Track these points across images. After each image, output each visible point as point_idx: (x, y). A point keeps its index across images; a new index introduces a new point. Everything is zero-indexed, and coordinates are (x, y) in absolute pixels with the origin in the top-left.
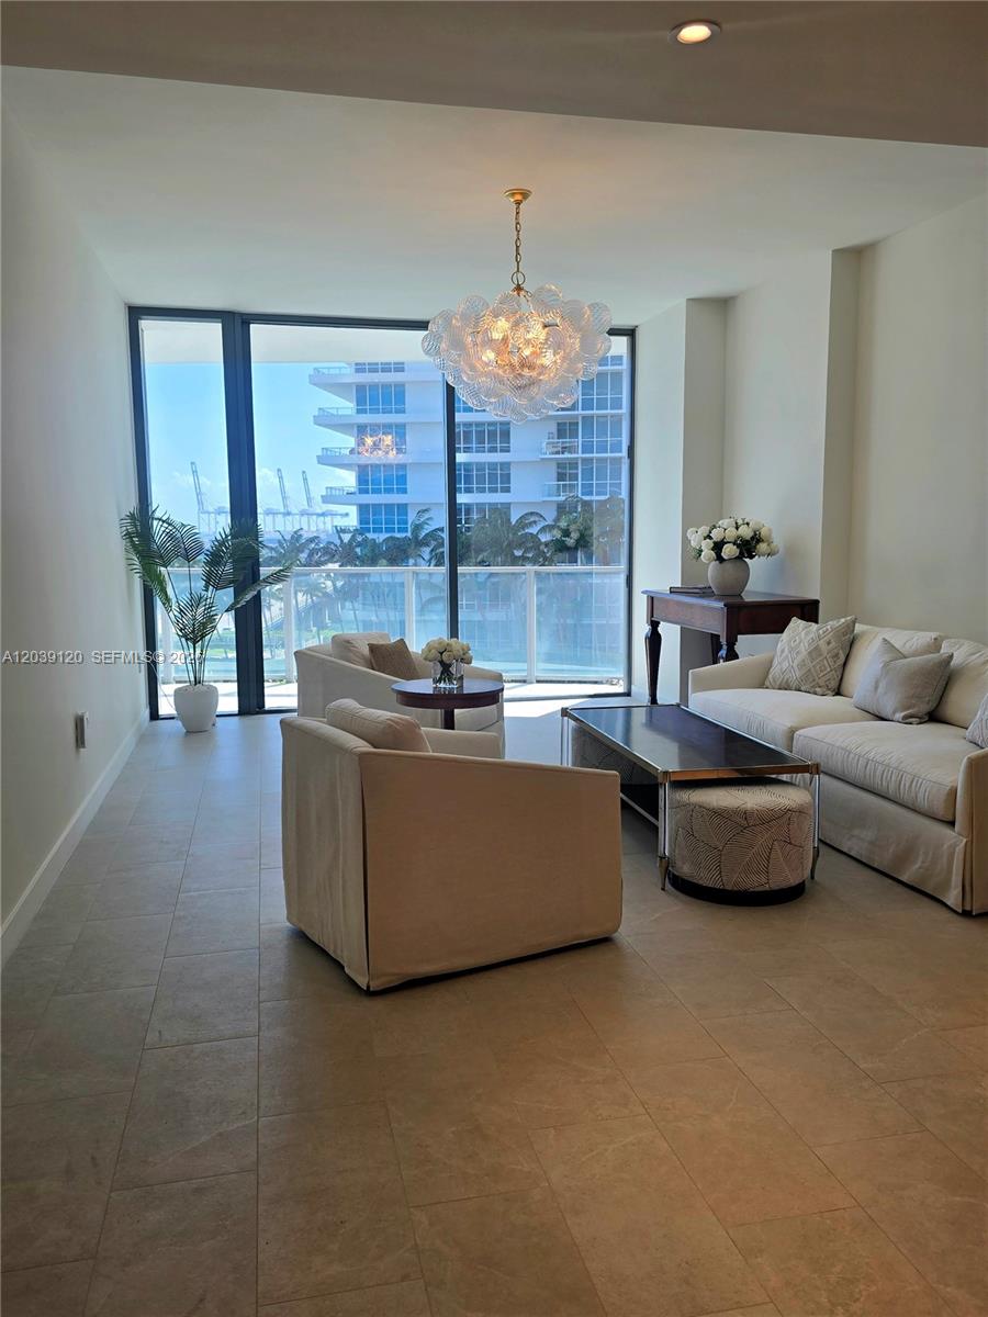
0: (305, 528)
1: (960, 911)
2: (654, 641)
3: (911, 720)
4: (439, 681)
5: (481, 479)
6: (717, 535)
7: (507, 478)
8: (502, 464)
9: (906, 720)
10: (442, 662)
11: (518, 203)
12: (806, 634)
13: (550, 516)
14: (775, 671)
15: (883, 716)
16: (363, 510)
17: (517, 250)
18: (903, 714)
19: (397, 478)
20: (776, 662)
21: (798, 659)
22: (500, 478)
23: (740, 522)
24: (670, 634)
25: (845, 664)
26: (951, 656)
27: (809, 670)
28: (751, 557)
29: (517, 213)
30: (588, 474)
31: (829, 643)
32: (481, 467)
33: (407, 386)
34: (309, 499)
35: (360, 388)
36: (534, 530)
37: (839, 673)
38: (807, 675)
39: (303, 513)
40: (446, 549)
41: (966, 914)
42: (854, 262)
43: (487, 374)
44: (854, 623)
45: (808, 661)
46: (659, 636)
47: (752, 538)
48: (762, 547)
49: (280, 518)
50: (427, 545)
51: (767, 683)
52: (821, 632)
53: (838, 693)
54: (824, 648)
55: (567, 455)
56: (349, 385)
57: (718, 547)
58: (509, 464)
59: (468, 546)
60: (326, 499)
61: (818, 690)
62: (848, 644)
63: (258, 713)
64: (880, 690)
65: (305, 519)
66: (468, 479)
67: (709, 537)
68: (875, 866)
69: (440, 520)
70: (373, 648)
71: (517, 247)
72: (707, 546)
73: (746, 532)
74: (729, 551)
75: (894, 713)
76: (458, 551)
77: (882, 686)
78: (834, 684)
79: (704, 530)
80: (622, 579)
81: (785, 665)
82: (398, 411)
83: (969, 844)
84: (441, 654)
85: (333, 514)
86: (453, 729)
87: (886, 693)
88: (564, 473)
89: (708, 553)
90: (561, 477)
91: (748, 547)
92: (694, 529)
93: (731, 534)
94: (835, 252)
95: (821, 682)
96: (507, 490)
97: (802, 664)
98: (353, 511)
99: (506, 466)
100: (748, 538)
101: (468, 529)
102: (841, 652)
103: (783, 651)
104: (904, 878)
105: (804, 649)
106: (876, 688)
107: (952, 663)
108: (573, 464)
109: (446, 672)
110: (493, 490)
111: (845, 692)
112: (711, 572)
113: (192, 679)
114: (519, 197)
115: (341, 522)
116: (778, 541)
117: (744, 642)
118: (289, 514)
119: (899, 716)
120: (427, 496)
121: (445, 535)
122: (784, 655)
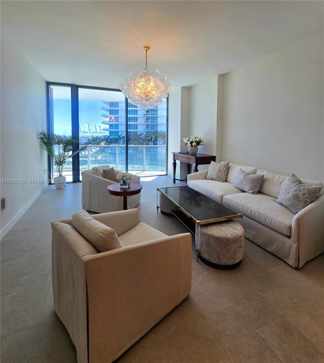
0: (100, 135)
1: (295, 268)
2: (175, 164)
3: (254, 193)
4: (122, 185)
5: (132, 127)
6: (191, 140)
7: (137, 127)
8: (136, 124)
9: (253, 193)
10: (123, 180)
11: (146, 50)
12: (217, 166)
13: (145, 134)
14: (209, 175)
15: (244, 190)
16: (110, 132)
17: (146, 63)
18: (252, 191)
19: (117, 126)
20: (209, 172)
21: (215, 172)
22: (136, 126)
23: (196, 137)
24: (178, 163)
25: (227, 174)
26: (264, 175)
27: (219, 176)
28: (199, 145)
29: (146, 53)
30: (151, 127)
31: (223, 168)
32: (132, 125)
33: (119, 110)
34: (101, 130)
35: (110, 110)
36: (142, 136)
37: (226, 176)
38: (218, 177)
39: (99, 133)
40: (125, 140)
41: (297, 269)
42: (223, 78)
43: (138, 95)
44: (229, 163)
45: (218, 173)
46: (176, 163)
47: (199, 141)
48: (201, 143)
49: (95, 133)
50: (122, 139)
51: (207, 178)
52: (221, 165)
53: (226, 181)
54: (222, 170)
55: (148, 123)
56: (108, 109)
57: (191, 143)
58: (137, 124)
59: (130, 139)
60: (103, 130)
61: (221, 181)
62: (228, 169)
63: (78, 182)
64: (243, 184)
65: (100, 134)
66: (130, 127)
67: (188, 140)
68: (256, 243)
69: (124, 135)
70: (104, 171)
71: (146, 62)
72: (189, 142)
73: (198, 140)
74: (194, 144)
75: (249, 191)
76: (128, 141)
77: (244, 183)
78: (225, 179)
79: (187, 139)
80: (165, 149)
81: (212, 173)
82: (117, 114)
83: (298, 246)
84: (123, 177)
85: (105, 133)
86: (127, 209)
87: (245, 185)
88: (147, 126)
89: (189, 144)
90: (147, 127)
91: (198, 143)
92: (185, 138)
93: (194, 140)
94: (218, 75)
95: (222, 179)
96: (137, 129)
97: (217, 174)
98: (108, 132)
99: (137, 125)
100: (198, 141)
101: (130, 136)
102: (226, 171)
103: (211, 170)
104: (268, 250)
105: (217, 169)
106: (242, 183)
107: (264, 178)
108: (149, 125)
109: (124, 183)
110: (134, 129)
111: (228, 181)
112: (189, 149)
113: (59, 175)
114: (147, 48)
115: (106, 134)
116: (205, 141)
117: (200, 167)
118: (97, 133)
119: (251, 192)
120: (122, 129)
121: (125, 138)
122: (211, 171)
